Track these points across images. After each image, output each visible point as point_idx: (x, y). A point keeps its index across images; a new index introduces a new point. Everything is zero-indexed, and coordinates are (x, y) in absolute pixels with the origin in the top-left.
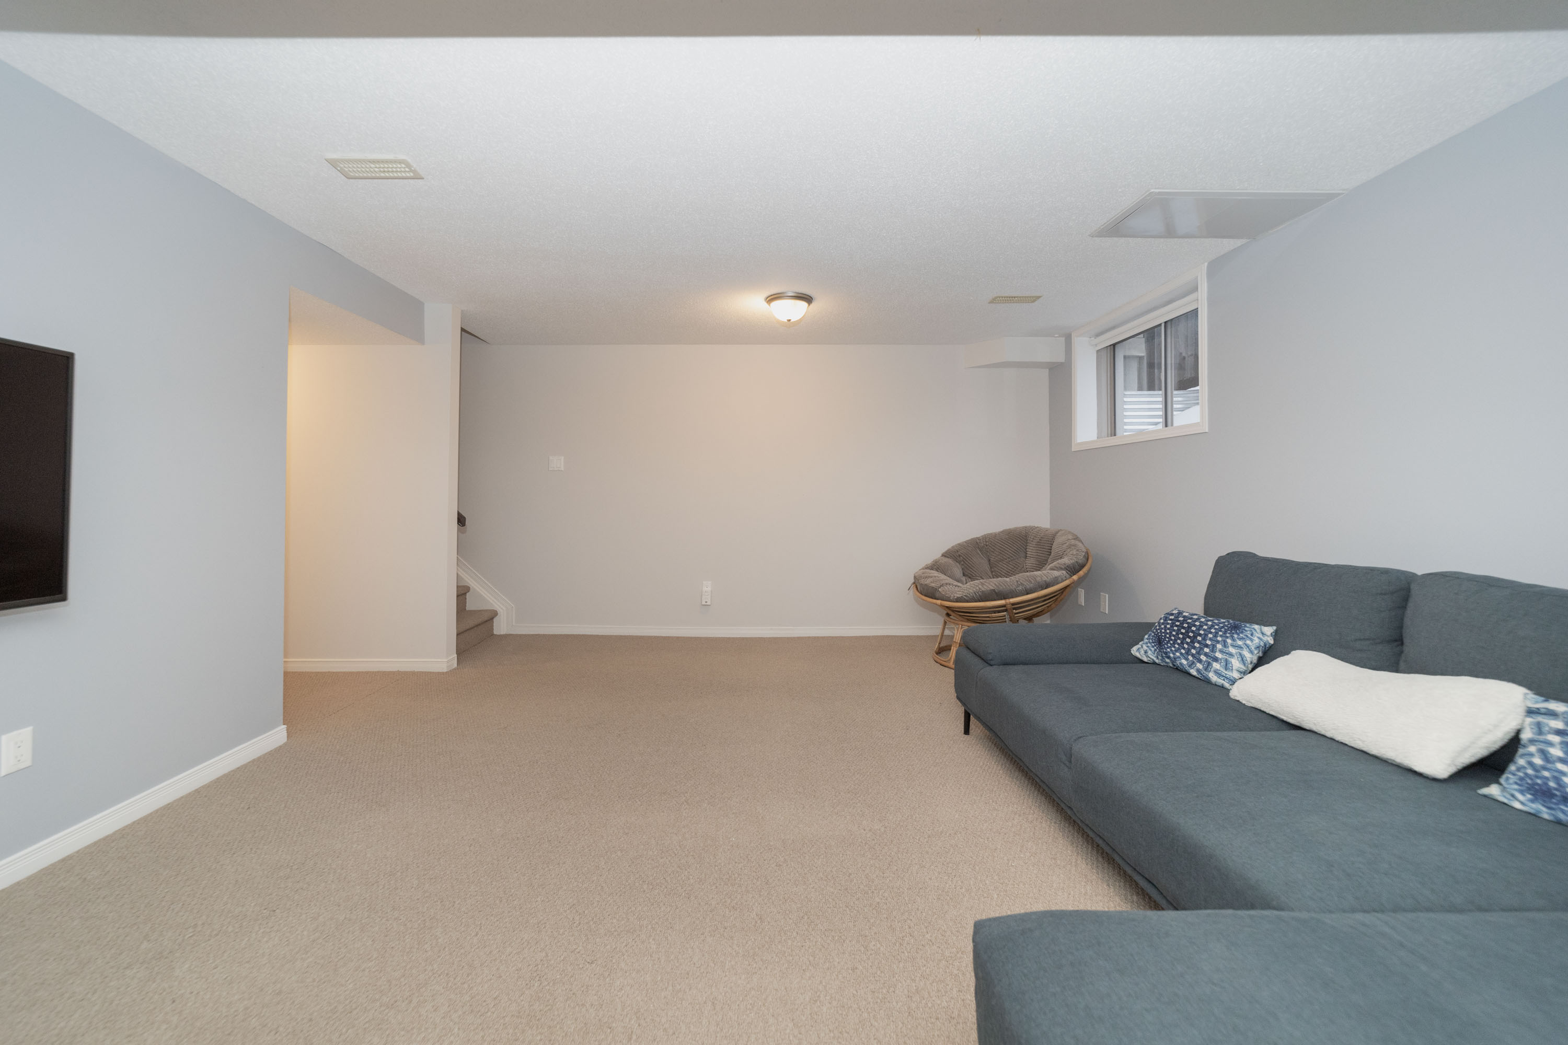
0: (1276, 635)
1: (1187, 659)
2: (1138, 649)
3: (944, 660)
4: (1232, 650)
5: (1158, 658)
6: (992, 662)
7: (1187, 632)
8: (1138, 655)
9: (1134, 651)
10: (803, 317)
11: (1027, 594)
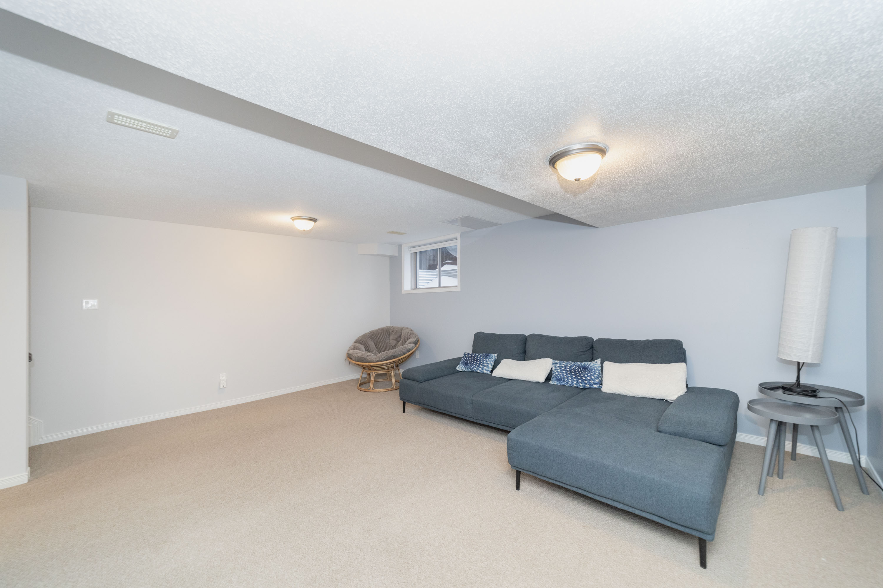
0: (497, 356)
1: (476, 368)
2: (459, 368)
3: (368, 389)
4: (489, 362)
5: (466, 369)
6: (421, 381)
7: (474, 359)
8: (458, 369)
9: (457, 369)
10: (312, 228)
11: (404, 355)
